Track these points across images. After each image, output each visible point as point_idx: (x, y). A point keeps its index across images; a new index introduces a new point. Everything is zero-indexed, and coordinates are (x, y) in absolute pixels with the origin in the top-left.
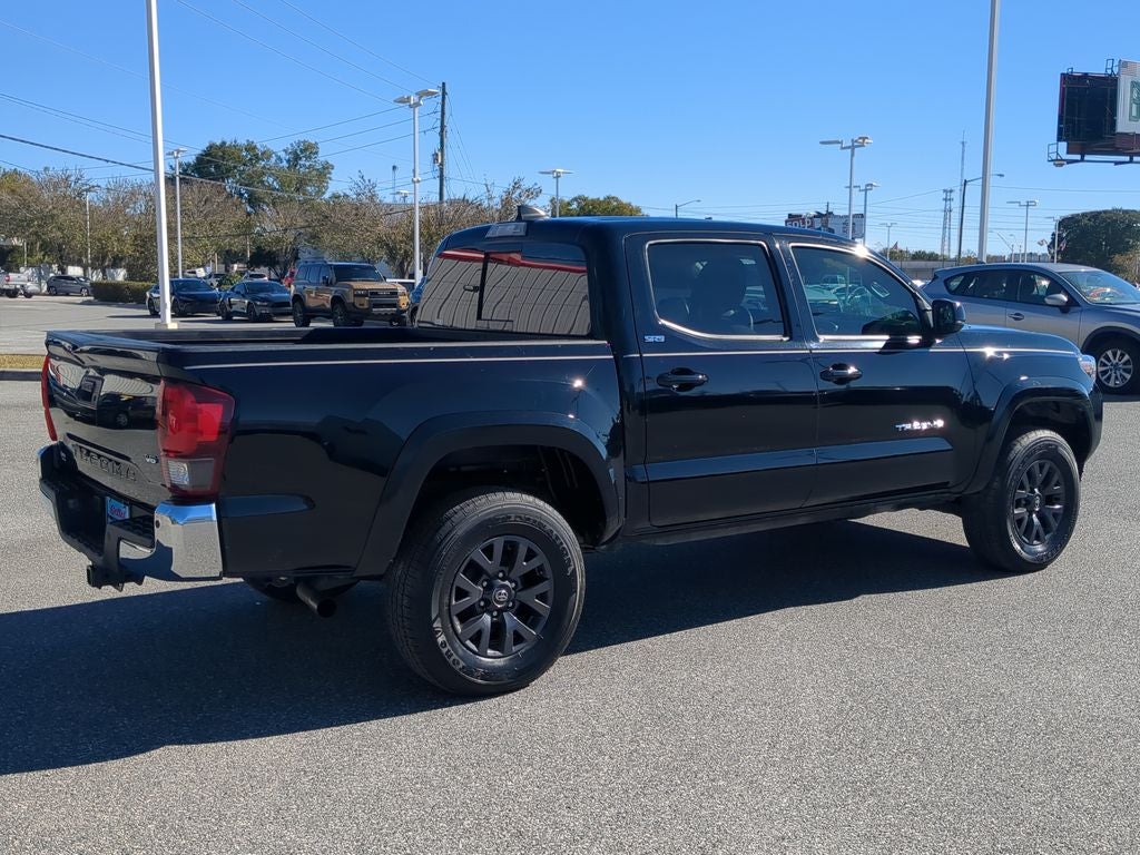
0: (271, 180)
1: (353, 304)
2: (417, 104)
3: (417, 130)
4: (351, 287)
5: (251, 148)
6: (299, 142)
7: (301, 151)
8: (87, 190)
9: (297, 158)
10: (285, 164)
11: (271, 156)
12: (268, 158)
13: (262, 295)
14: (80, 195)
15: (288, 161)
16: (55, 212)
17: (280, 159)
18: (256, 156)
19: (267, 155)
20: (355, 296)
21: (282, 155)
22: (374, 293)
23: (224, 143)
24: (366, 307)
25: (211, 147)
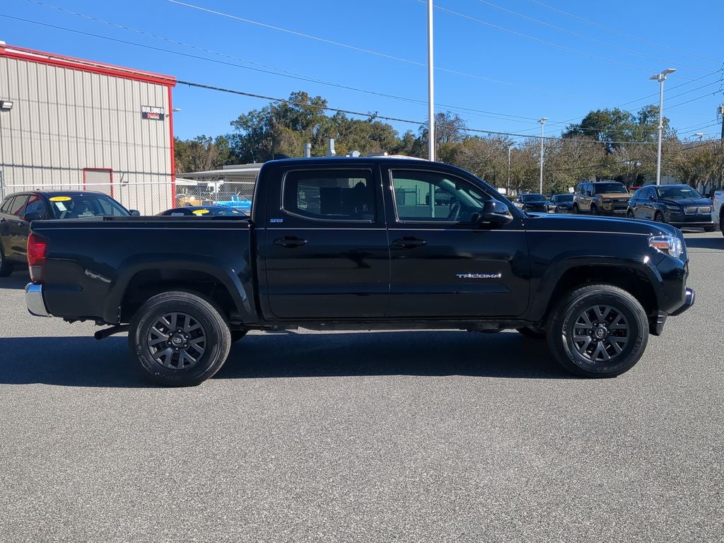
0: (627, 131)
1: (602, 207)
2: (663, 79)
3: (662, 100)
4: (602, 197)
5: (616, 113)
6: (647, 107)
7: (648, 112)
8: (509, 145)
9: (645, 117)
10: (637, 121)
11: (628, 117)
12: (627, 118)
13: (565, 203)
14: (506, 147)
15: (640, 119)
16: (491, 158)
17: (634, 118)
18: (619, 117)
19: (626, 116)
20: (604, 202)
21: (636, 115)
22: (615, 200)
23: (599, 111)
24: (610, 209)
25: (590, 114)
